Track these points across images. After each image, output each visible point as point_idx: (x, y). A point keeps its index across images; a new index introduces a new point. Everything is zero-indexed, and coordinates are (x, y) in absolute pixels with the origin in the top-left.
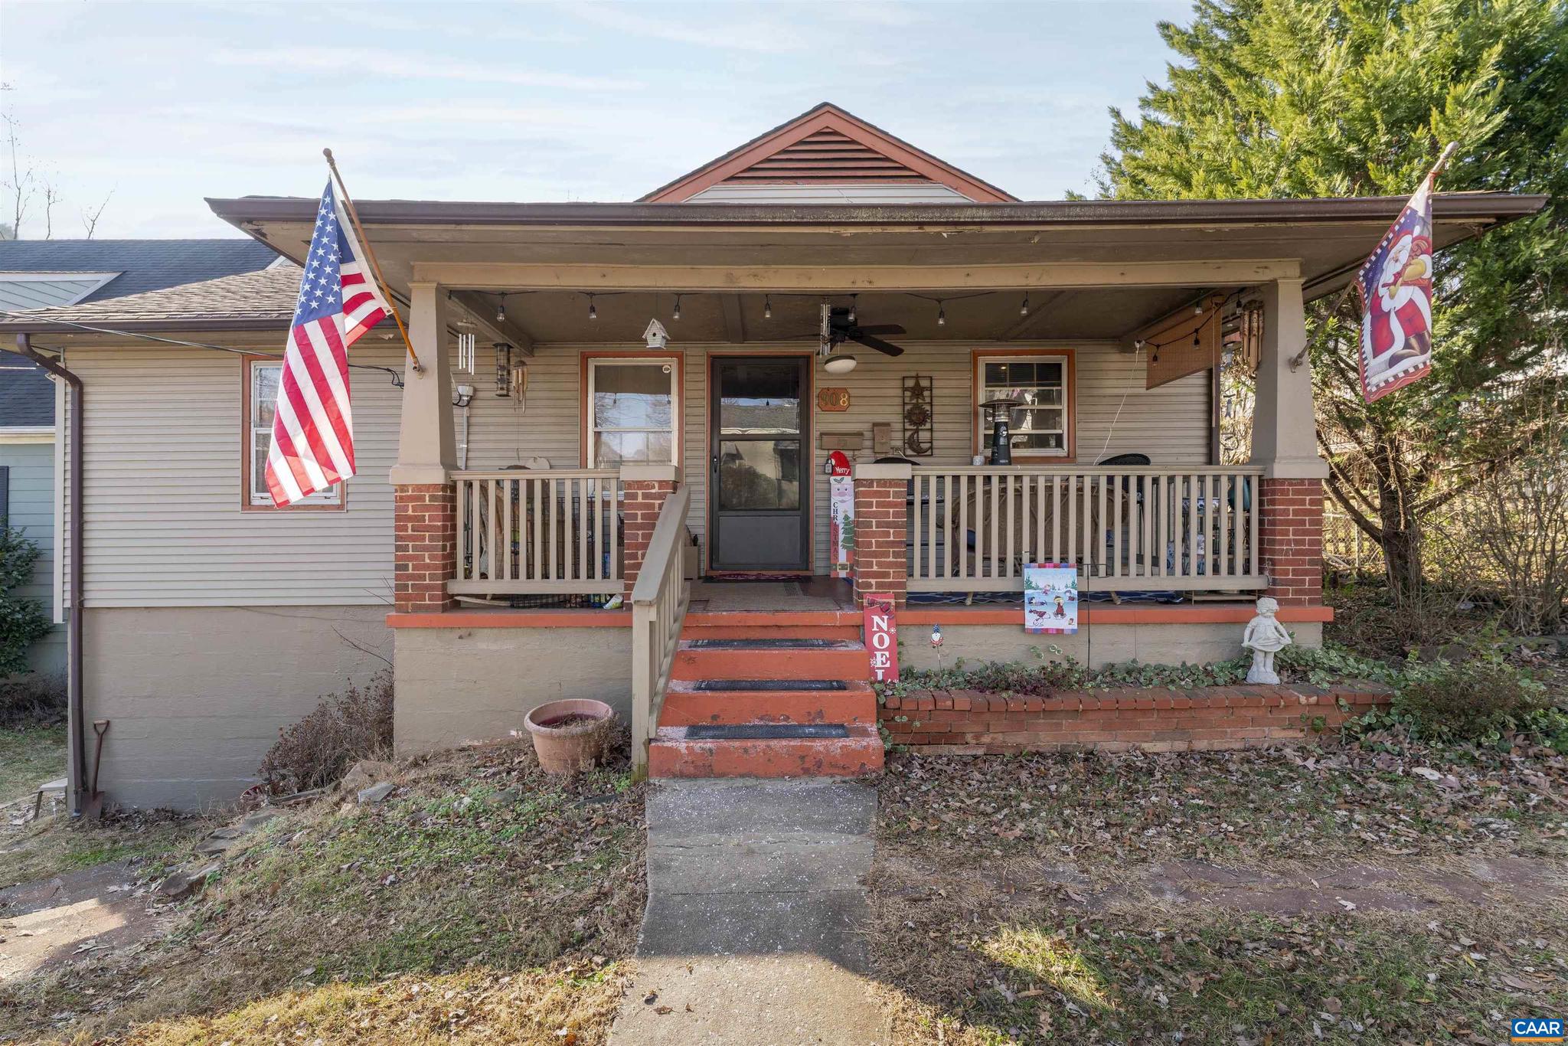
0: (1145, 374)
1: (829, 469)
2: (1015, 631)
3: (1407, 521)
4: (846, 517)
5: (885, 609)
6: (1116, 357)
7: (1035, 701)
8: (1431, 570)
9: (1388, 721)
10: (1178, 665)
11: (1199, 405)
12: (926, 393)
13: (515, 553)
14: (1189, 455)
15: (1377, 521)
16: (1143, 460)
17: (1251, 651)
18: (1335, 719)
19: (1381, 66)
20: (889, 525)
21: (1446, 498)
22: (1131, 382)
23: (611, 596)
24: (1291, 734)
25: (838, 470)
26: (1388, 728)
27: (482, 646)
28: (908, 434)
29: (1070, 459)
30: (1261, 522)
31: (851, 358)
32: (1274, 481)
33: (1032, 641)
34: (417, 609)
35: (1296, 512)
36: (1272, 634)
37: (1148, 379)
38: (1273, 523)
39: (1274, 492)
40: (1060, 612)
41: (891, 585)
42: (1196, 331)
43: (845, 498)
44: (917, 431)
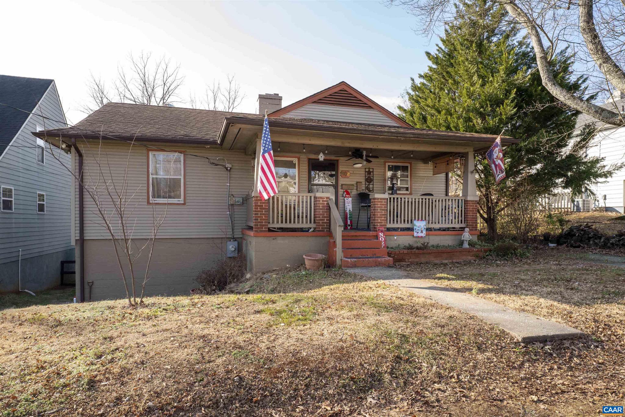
0: (432, 171)
1: (344, 195)
2: (411, 237)
3: (493, 215)
4: (350, 210)
5: (382, 231)
6: (424, 165)
7: (421, 251)
8: (499, 231)
9: (491, 254)
10: (447, 245)
11: (444, 180)
12: (372, 173)
13: (282, 217)
14: (441, 194)
15: (485, 216)
16: (432, 195)
17: (463, 241)
18: (481, 254)
19: (488, 89)
20: (383, 210)
21: (503, 209)
22: (428, 173)
23: (311, 228)
24: (472, 258)
25: (347, 196)
26: (491, 255)
27: (279, 242)
28: (367, 185)
29: (411, 194)
30: (465, 211)
31: (361, 164)
32: (467, 201)
33: (415, 239)
34: (262, 231)
35: (472, 208)
36: (468, 236)
37: (433, 172)
38: (467, 211)
39: (467, 203)
40: (422, 232)
41: (383, 225)
42: (448, 161)
43: (349, 204)
44: (369, 185)
